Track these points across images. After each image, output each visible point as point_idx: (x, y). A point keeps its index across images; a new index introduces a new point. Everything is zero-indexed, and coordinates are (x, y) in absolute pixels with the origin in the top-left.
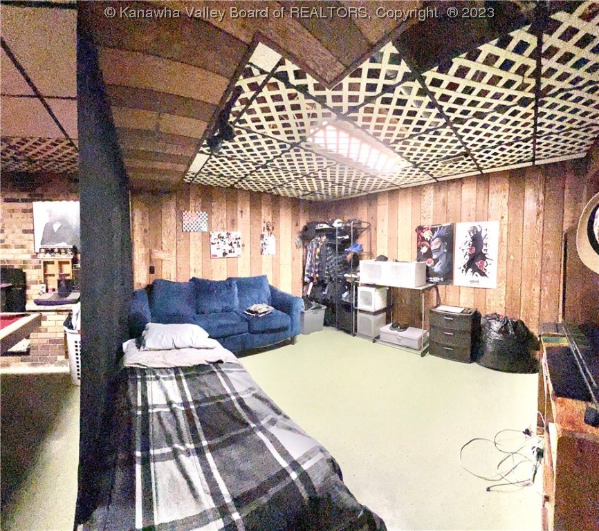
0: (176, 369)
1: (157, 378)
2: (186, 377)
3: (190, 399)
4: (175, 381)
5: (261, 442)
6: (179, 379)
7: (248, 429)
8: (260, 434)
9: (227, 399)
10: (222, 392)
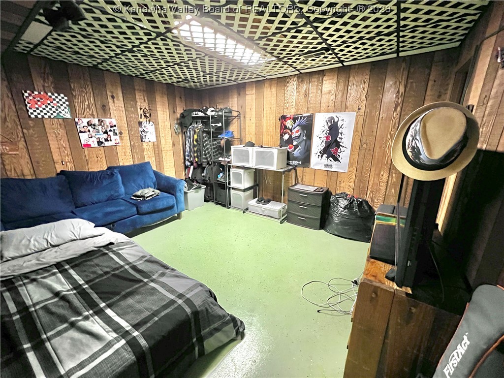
0: (58, 265)
1: (34, 280)
2: (72, 267)
3: (81, 282)
4: (59, 275)
5: (154, 289)
6: (63, 272)
7: (141, 284)
8: (152, 284)
9: (122, 269)
10: (117, 266)
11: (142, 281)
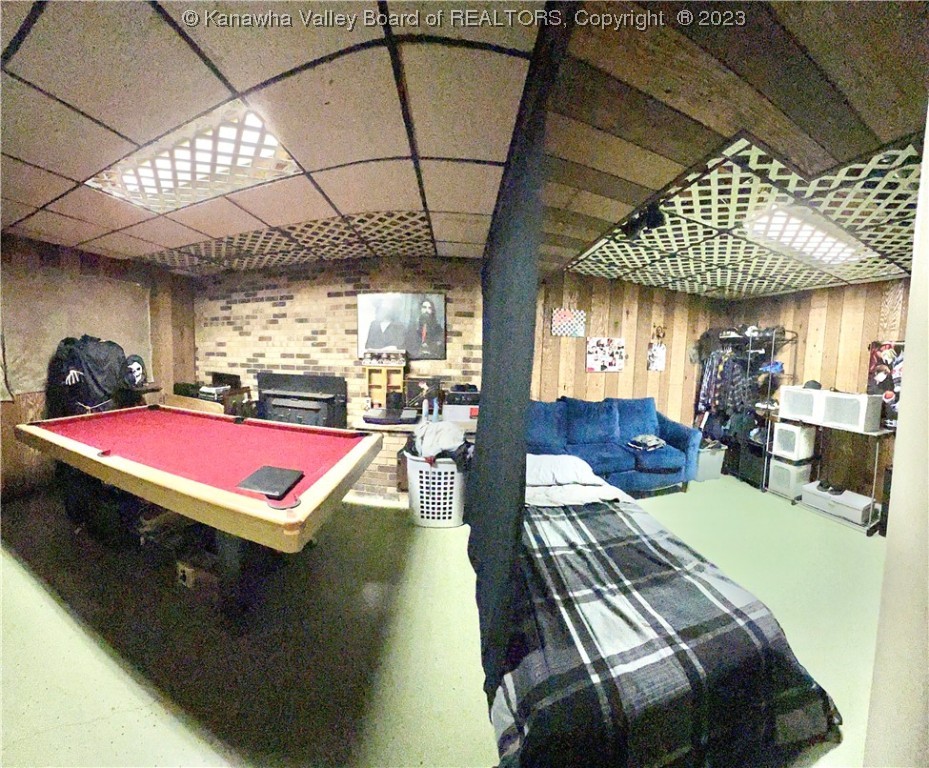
0: (565, 508)
1: (547, 518)
2: (581, 517)
3: (594, 541)
4: (567, 521)
5: (691, 585)
6: (572, 519)
7: (671, 572)
8: (687, 577)
9: (638, 541)
10: (629, 534)
11: (671, 568)
